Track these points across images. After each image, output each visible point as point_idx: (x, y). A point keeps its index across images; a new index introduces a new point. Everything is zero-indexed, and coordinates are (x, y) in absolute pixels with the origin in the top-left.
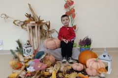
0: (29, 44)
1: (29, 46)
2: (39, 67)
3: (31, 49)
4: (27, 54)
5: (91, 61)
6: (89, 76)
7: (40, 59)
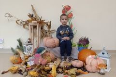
0: (30, 42)
1: (30, 44)
2: (39, 62)
3: (31, 47)
4: (27, 52)
5: (90, 59)
6: (89, 72)
7: (41, 54)
